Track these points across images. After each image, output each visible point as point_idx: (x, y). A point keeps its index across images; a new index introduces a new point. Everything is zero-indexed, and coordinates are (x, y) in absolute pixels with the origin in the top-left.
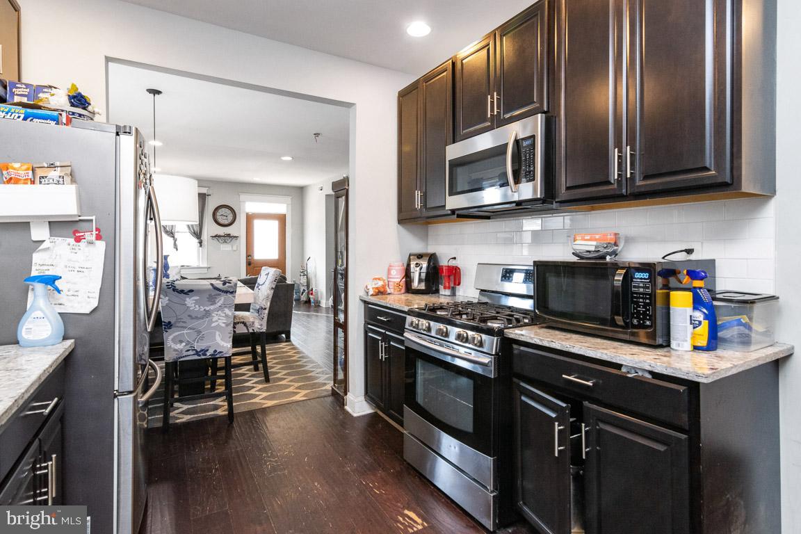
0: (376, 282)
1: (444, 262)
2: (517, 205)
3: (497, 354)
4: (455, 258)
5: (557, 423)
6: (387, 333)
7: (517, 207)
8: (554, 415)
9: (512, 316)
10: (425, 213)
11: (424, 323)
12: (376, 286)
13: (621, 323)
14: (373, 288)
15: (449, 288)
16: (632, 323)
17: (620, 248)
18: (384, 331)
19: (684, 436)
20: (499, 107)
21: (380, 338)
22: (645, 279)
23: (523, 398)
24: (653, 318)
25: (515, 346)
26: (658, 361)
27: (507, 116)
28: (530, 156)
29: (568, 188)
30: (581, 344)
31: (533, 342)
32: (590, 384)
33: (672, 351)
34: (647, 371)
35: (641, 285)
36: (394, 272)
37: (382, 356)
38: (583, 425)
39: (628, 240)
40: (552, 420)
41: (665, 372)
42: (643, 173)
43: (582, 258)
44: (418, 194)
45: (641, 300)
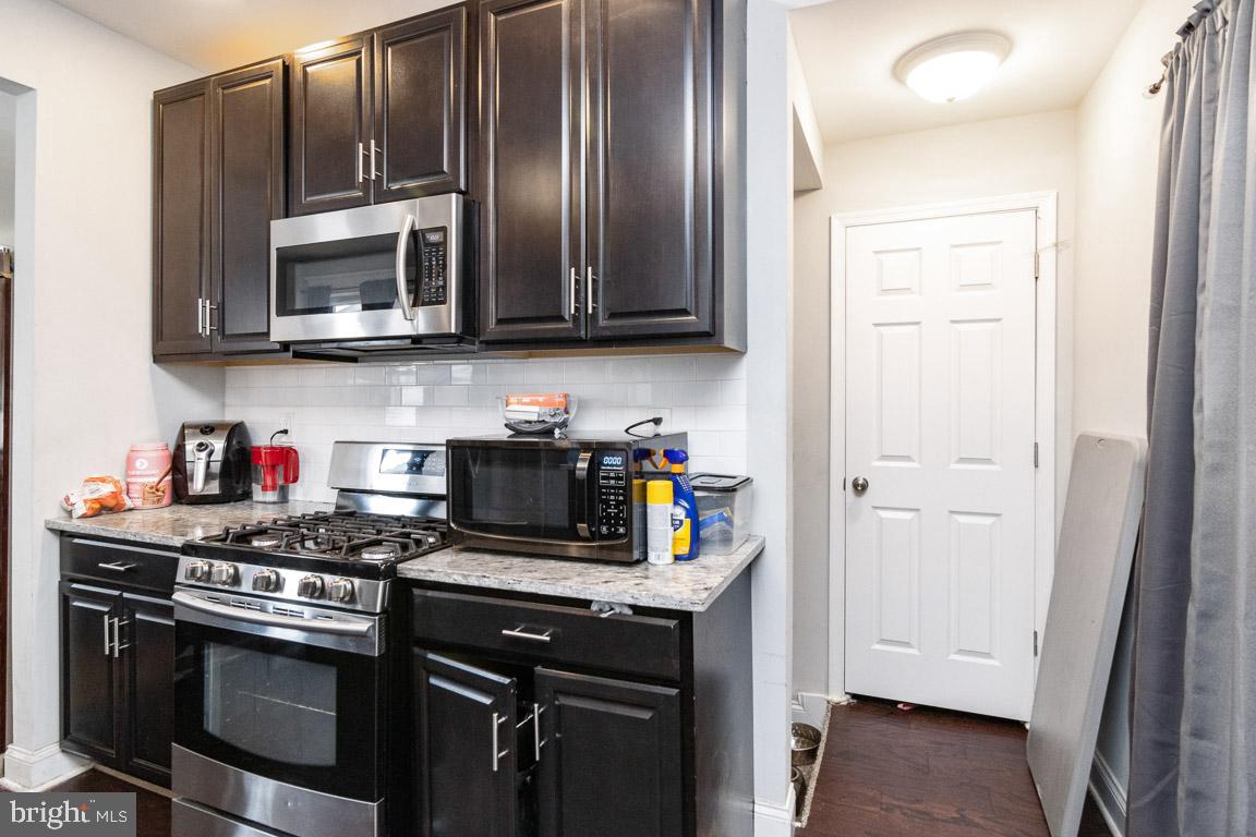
0: (93, 486)
1: (261, 439)
2: (413, 343)
3: (384, 611)
4: (285, 432)
5: (495, 715)
6: (126, 595)
7: (413, 346)
8: (487, 701)
9: (408, 535)
10: (221, 345)
11: (223, 568)
12: (96, 496)
13: (587, 534)
14: (85, 501)
15: (274, 488)
16: (600, 532)
17: (571, 416)
18: (117, 593)
19: (674, 692)
20: (379, 168)
21: (106, 609)
22: (617, 465)
23: (433, 681)
24: (628, 523)
25: (416, 592)
26: (641, 587)
27: (395, 187)
28: (437, 260)
29: (500, 321)
30: (530, 575)
31: (451, 581)
32: (545, 638)
33: (650, 567)
34: (625, 605)
35: (612, 475)
36: (141, 464)
37: (112, 649)
38: (536, 705)
39: (583, 405)
40: (485, 712)
41: (653, 604)
42: (608, 309)
43: (518, 433)
44: (204, 308)
45: (612, 497)
